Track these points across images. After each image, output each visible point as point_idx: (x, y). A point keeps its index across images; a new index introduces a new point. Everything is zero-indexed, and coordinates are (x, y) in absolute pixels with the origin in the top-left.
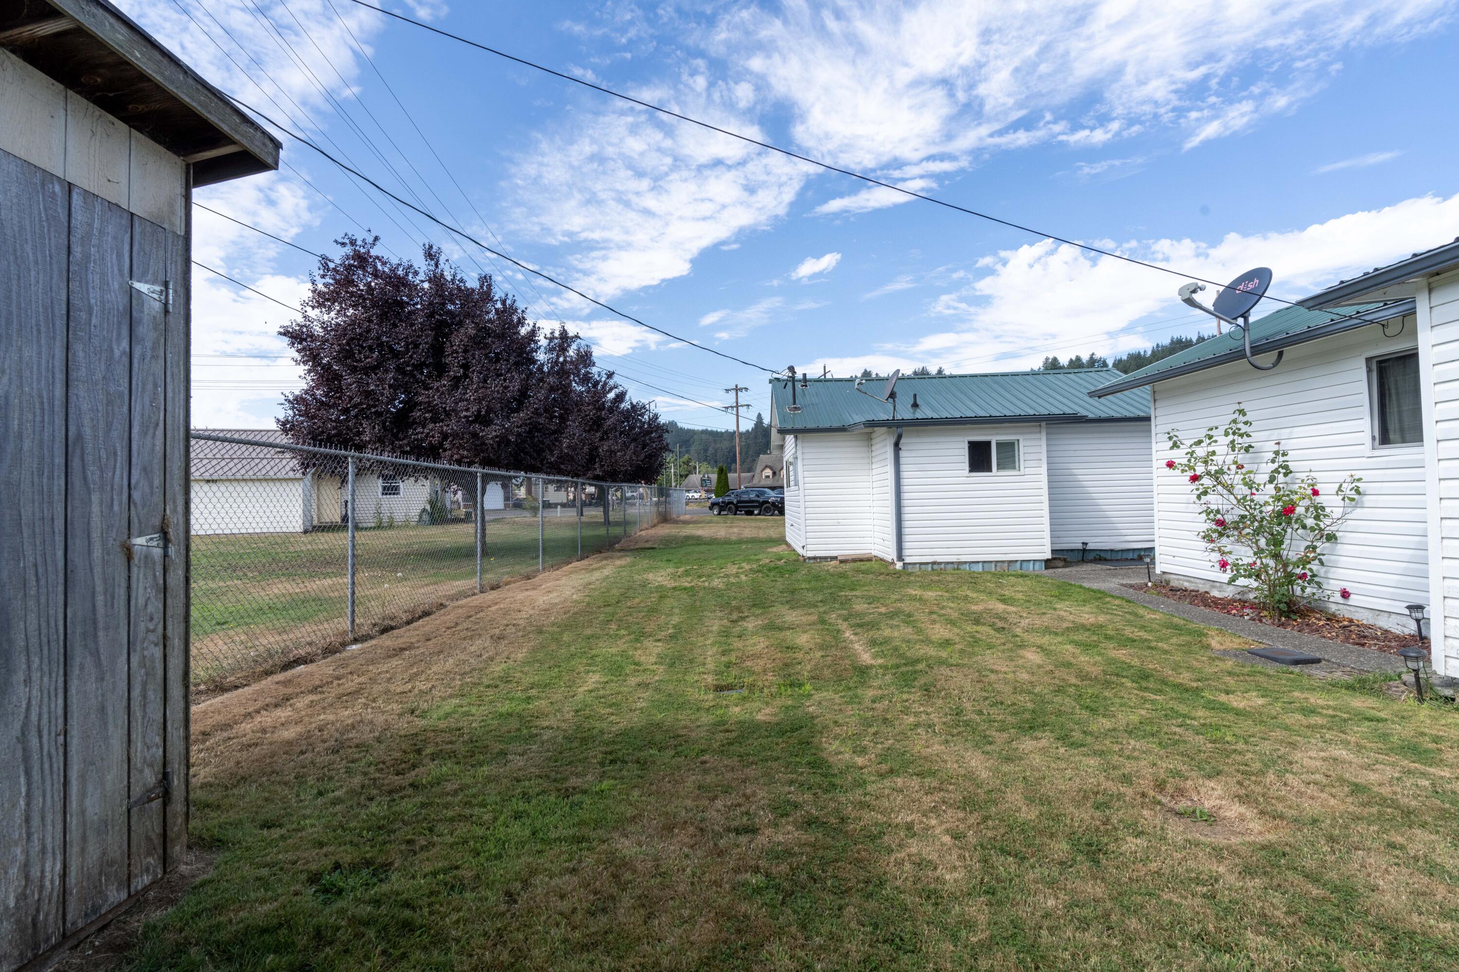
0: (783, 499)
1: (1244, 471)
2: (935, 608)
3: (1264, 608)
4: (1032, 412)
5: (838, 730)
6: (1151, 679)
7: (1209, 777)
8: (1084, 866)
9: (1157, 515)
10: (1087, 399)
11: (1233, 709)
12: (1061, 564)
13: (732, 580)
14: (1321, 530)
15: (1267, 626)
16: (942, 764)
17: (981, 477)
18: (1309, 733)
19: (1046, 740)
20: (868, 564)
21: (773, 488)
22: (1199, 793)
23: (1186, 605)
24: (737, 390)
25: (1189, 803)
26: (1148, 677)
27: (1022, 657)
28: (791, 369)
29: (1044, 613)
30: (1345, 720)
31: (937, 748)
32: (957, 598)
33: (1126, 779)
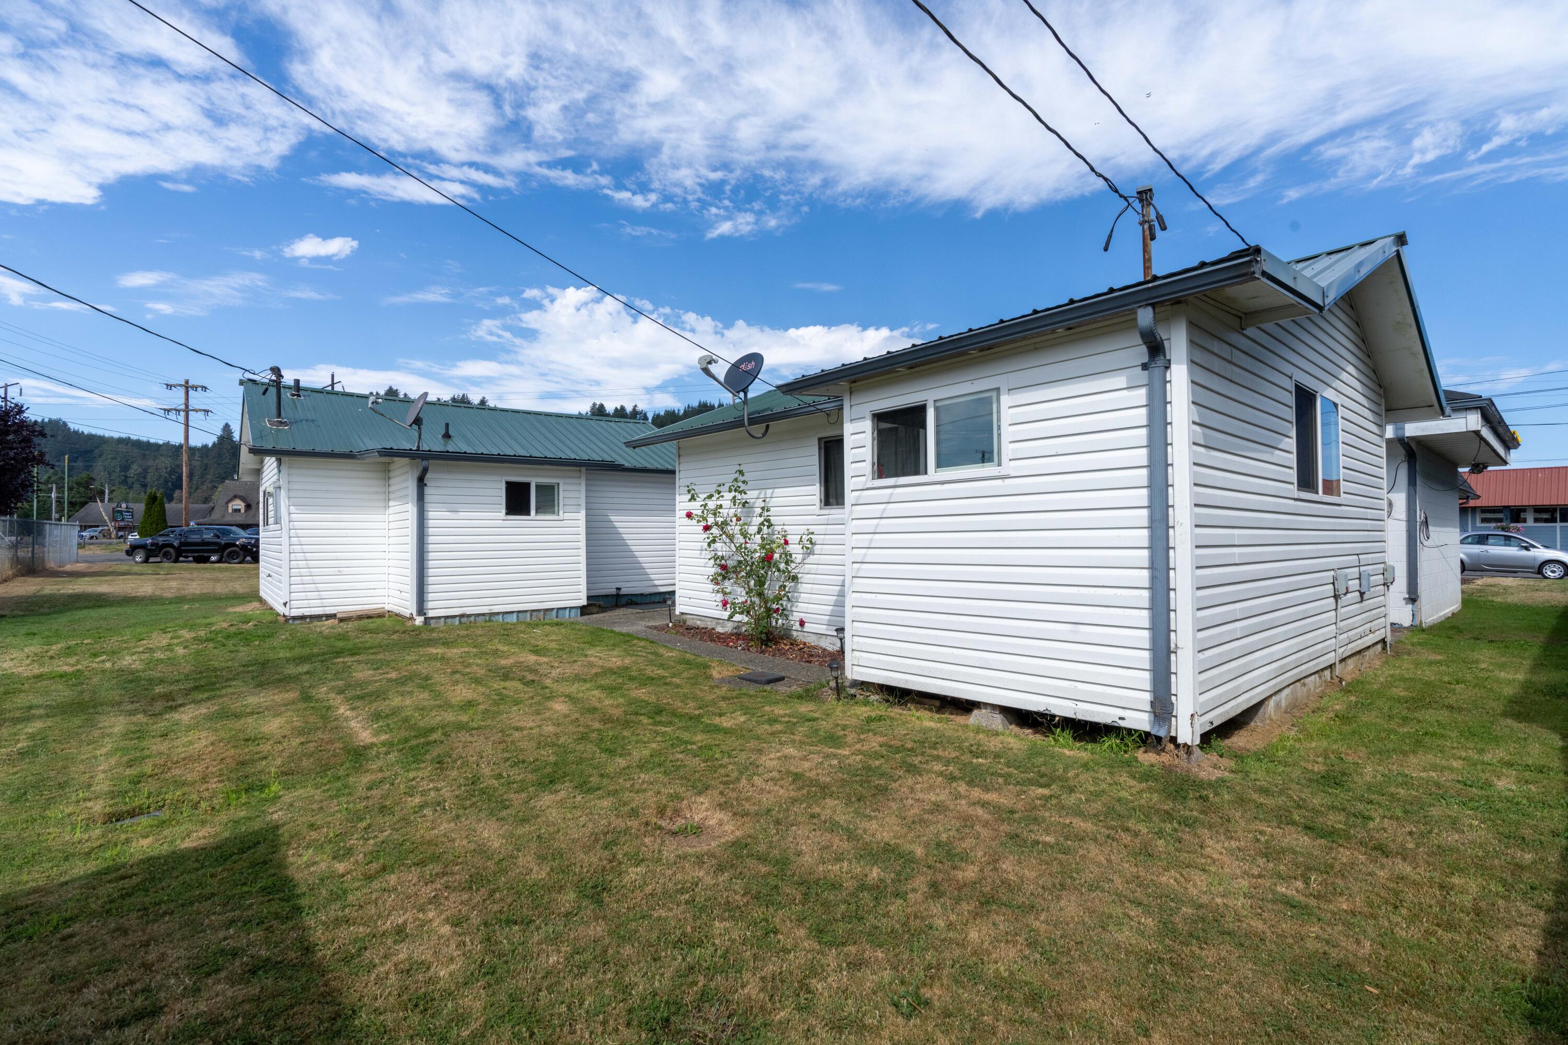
0: (258, 540)
1: (741, 522)
2: (459, 667)
3: (752, 640)
4: (573, 456)
5: (314, 835)
6: (664, 713)
7: (700, 793)
8: (589, 908)
9: (679, 561)
10: (624, 447)
11: (723, 729)
12: (596, 610)
13: (159, 655)
14: (789, 572)
15: (753, 654)
16: (449, 845)
17: (517, 521)
18: (772, 739)
19: (564, 790)
20: (379, 621)
21: (244, 527)
22: (691, 810)
23: (697, 642)
24: (187, 387)
25: (683, 822)
26: (661, 711)
27: (549, 709)
28: (276, 371)
29: (575, 661)
30: (795, 724)
31: (444, 827)
32: (486, 653)
33: (634, 813)
